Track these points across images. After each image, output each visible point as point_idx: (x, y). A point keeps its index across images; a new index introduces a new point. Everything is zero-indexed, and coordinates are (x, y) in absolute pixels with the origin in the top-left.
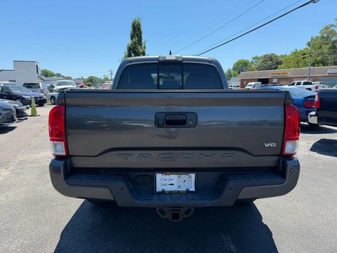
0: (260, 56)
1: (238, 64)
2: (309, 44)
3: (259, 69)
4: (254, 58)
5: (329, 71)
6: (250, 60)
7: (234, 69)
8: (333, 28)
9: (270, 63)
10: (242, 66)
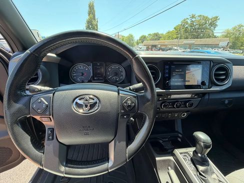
0: (151, 34)
1: (141, 37)
2: (175, 28)
3: (151, 40)
4: (149, 35)
5: (184, 42)
6: (147, 35)
7: (140, 39)
8: (187, 20)
9: (156, 37)
10: (143, 39)
